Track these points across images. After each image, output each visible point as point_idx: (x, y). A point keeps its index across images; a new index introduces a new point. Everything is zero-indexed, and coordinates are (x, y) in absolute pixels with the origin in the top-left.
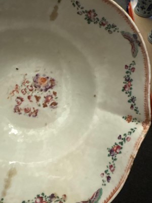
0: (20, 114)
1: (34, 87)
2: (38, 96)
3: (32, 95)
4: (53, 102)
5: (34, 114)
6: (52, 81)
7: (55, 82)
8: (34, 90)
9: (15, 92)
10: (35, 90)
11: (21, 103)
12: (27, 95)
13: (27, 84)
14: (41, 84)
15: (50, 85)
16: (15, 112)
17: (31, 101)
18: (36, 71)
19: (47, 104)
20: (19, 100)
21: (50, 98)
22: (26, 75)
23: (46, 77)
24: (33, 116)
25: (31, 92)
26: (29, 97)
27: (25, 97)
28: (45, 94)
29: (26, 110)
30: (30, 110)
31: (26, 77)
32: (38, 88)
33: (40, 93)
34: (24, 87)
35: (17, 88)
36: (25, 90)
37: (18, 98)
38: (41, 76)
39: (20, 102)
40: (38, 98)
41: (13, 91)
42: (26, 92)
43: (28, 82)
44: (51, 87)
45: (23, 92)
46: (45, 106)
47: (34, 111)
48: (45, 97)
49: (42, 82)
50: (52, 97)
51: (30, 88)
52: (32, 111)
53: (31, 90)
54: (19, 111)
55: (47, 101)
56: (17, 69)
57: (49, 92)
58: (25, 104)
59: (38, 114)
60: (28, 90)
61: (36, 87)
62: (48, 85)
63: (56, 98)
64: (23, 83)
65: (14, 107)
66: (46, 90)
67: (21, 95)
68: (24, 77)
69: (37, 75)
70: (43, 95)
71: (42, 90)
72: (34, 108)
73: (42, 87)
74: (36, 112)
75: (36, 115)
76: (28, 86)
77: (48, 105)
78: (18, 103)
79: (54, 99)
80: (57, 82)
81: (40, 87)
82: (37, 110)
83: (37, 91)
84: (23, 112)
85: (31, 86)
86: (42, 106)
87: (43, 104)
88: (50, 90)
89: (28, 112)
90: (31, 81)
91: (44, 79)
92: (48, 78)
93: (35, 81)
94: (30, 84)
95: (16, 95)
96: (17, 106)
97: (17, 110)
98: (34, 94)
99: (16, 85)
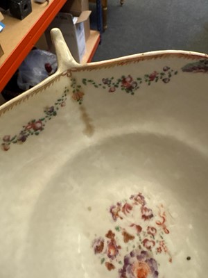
0: (132, 197)
1: (145, 249)
2: (130, 241)
3: (138, 235)
4: (104, 250)
5: (115, 210)
8: (142, 245)
9: (161, 220)
10: (140, 247)
11: (142, 212)
12: (144, 229)
13: (157, 245)
14: (140, 264)
15: (128, 275)
16: (139, 195)
17: (132, 225)
19: (109, 240)
20: (147, 214)
21: (112, 252)
22: (171, 261)
24: (113, 207)
25: (143, 238)
26: (139, 228)
27: (144, 225)
28: (124, 252)
29: (128, 208)
30: (123, 211)
31: (168, 257)
32: (139, 254)
33: (131, 249)
34: (157, 238)
35: (164, 228)
36: (153, 235)
37: (152, 216)
38: (150, 277)
39: (144, 213)
40: (128, 237)
41: (164, 220)
42: (149, 233)
43: (159, 250)
44: (123, 272)
45: (153, 229)
46: (110, 234)
47: (117, 215)
48: (119, 247)
49: (141, 270)
50: (110, 256)
51: (149, 244)
52: (121, 213)
53: (145, 241)
54: (136, 199)
55: (112, 244)
56: (189, 259)
57: (120, 262)
58: (135, 216)
59: (110, 215)
60: (149, 237)
61: (143, 252)
62: (130, 271)
63: (103, 260)
64: (163, 244)
65: (146, 199)
66: (126, 261)
67: (152, 223)
68: (169, 254)
69: (157, 273)
70: (126, 248)
71: (132, 254)
72: (121, 218)
73: (135, 259)
74: (115, 215)
75: (111, 211)
76: (154, 243)
77: (107, 240)
78: (146, 209)
79: (106, 256)
81: (139, 258)
82: (115, 219)
83: (136, 246)
84: (131, 202)
85: (149, 248)
86: (114, 231)
87: (114, 235)
88: (122, 266)
89: (125, 206)
90: (157, 257)
91: (143, 277)
93: (151, 260)
94: (154, 249)
95: (157, 218)
96: (144, 204)
97: (139, 198)
98: (137, 238)
99: (168, 232)
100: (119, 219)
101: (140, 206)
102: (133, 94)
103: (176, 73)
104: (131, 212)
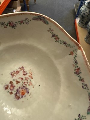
0: (19, 68)
1: (24, 85)
2: (19, 84)
3: (22, 81)
4: (9, 88)
5: (12, 74)
6: (18, 98)
7: (16, 99)
9: (30, 75)
10: (22, 85)
11: (23, 73)
12: (24, 79)
13: (29, 83)
14: (22, 90)
15: (18, 95)
16: (22, 67)
17: (20, 78)
18: (30, 94)
19: (11, 84)
20: (25, 73)
21: (12, 88)
22: (33, 87)
23: (23, 97)
24: (12, 73)
25: (23, 82)
26: (22, 79)
27: (24, 77)
28: (16, 88)
30: (16, 73)
31: (32, 86)
33: (19, 86)
34: (29, 81)
35: (31, 77)
37: (27, 74)
38: (26, 94)
39: (24, 73)
40: (18, 82)
41: (31, 74)
42: (26, 80)
43: (29, 85)
44: (16, 94)
45: (27, 78)
46: (11, 82)
47: (14, 75)
48: (15, 86)
49: (23, 92)
50: (11, 90)
51: (26, 83)
52: (15, 74)
53: (25, 82)
54: (21, 69)
55: (12, 86)
56: (39, 86)
57: (15, 91)
58: (21, 74)
59: (11, 76)
60: (26, 81)
61: (24, 86)
62: (19, 93)
63: (8, 92)
64: (31, 82)
65: (25, 68)
66: (17, 90)
67: (27, 76)
69: (28, 92)
70: (17, 86)
71: (19, 88)
72: (15, 76)
73: (21, 89)
75: (11, 74)
76: (28, 83)
77: (9, 85)
78: (25, 72)
79: (9, 90)
80: (15, 100)
81: (22, 88)
82: (13, 77)
83: (21, 85)
84: (19, 70)
85: (26, 85)
86: (12, 81)
87: (12, 82)
88: (15, 92)
90: (28, 87)
91: (24, 95)
92: (22, 97)
93: (26, 88)
94: (27, 85)
95: (29, 74)
96: (24, 70)
97: (22, 68)
98: (21, 82)
99: (33, 78)
100: (14, 77)
101: (22, 71)
102: (15, 28)
103: (30, 20)
104: (19, 73)
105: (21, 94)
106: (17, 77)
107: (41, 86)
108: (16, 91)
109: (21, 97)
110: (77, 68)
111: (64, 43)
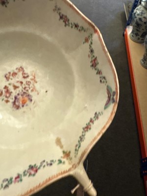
0: (17, 69)
1: (25, 91)
2: (17, 89)
3: (21, 85)
4: (3, 95)
6: (18, 107)
7: (15, 109)
8: (24, 90)
9: (33, 78)
10: (22, 91)
11: (23, 75)
12: (24, 83)
14: (23, 98)
15: (17, 103)
16: (21, 67)
17: (18, 82)
18: (34, 102)
20: (26, 76)
21: (8, 95)
22: (38, 94)
23: (25, 106)
24: (7, 75)
25: (24, 87)
26: (22, 83)
27: (24, 81)
29: (15, 74)
31: (36, 93)
33: (18, 92)
34: (31, 85)
35: (35, 81)
36: (29, 85)
37: (28, 76)
38: (28, 102)
40: (15, 87)
41: (35, 77)
42: (27, 84)
43: (32, 91)
44: (14, 103)
45: (29, 82)
46: (6, 87)
47: (9, 78)
48: (11, 92)
49: (24, 100)
50: (6, 97)
52: (11, 77)
54: (19, 70)
55: (7, 92)
56: (46, 92)
57: (12, 99)
58: (20, 78)
61: (24, 93)
62: (18, 101)
63: (3, 100)
64: (34, 88)
65: (25, 69)
66: (16, 98)
67: (28, 79)
68: (37, 91)
69: (31, 100)
70: (14, 93)
71: (18, 94)
72: (12, 79)
73: (20, 96)
74: (7, 78)
75: (5, 77)
76: (30, 88)
77: (4, 90)
78: (25, 74)
79: (4, 97)
80: (13, 110)
81: (22, 95)
82: (8, 80)
84: (16, 71)
85: (27, 90)
87: (8, 87)
89: (13, 74)
90: (31, 94)
91: (25, 103)
92: (23, 106)
93: (29, 95)
94: (30, 91)
95: (31, 77)
96: (24, 71)
97: (21, 69)
98: (21, 87)
99: (37, 82)
100: (10, 80)
101: (21, 72)
102: (6, 6)
104: (17, 76)
105: (21, 103)
106: (14, 81)
107: (48, 92)
108: (14, 99)
109: (21, 106)
110: (93, 58)
111: (76, 26)
